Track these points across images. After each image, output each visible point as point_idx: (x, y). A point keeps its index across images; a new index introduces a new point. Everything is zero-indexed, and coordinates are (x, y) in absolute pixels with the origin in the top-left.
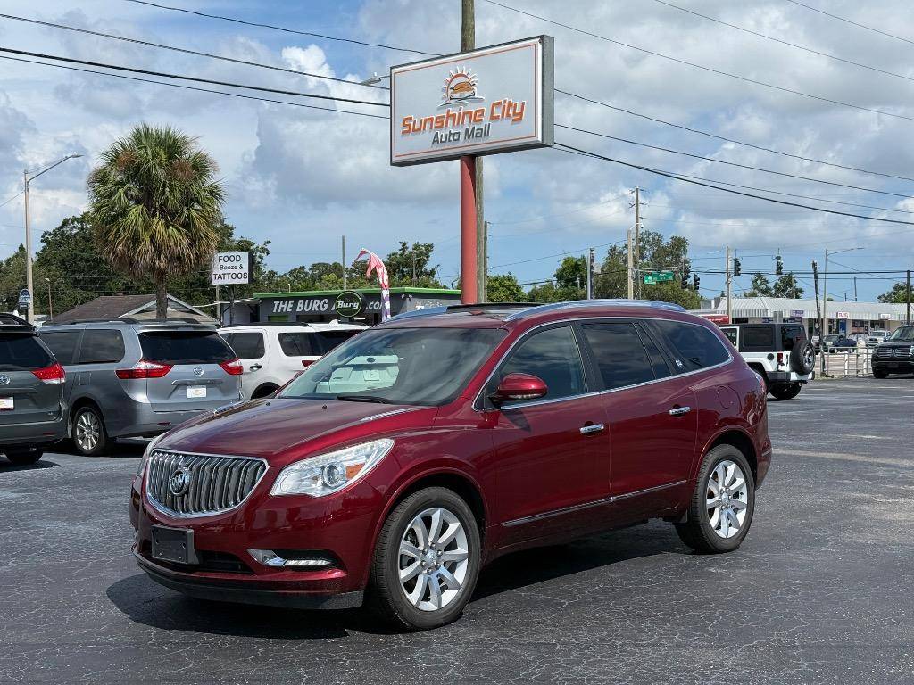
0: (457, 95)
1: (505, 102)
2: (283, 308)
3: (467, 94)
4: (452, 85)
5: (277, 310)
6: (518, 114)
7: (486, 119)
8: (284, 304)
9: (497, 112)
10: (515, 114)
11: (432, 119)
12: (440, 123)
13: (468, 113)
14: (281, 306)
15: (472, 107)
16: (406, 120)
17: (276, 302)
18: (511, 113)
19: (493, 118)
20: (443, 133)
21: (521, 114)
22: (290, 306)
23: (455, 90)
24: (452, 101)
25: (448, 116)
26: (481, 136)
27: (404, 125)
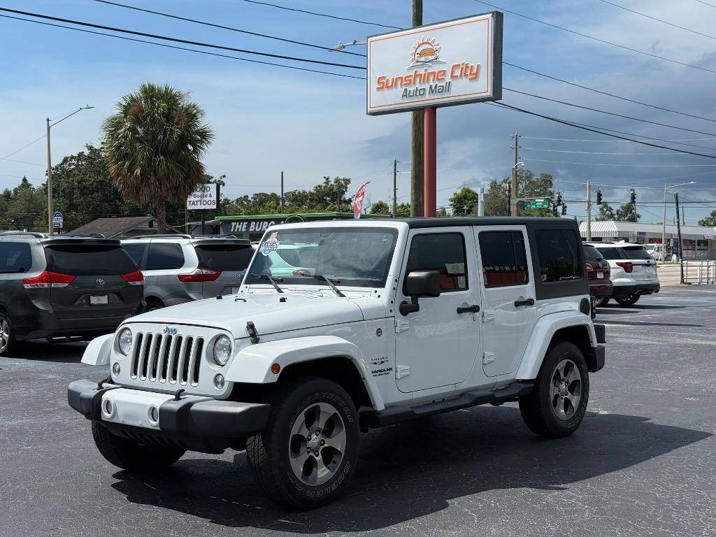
0: (422, 59)
1: (463, 64)
2: (238, 229)
3: (431, 58)
4: (419, 51)
5: (234, 230)
6: (474, 74)
7: (448, 79)
8: (239, 225)
9: (457, 72)
10: (471, 74)
11: (401, 78)
12: (407, 81)
13: (432, 73)
14: (237, 226)
15: (436, 68)
16: (380, 78)
17: (233, 224)
18: (468, 73)
19: (452, 77)
20: (412, 89)
21: (477, 74)
22: (245, 226)
23: (421, 55)
24: (419, 64)
25: (415, 75)
26: (442, 91)
27: (379, 83)
